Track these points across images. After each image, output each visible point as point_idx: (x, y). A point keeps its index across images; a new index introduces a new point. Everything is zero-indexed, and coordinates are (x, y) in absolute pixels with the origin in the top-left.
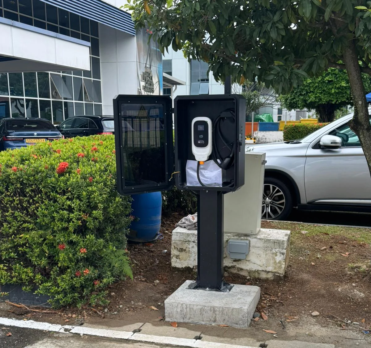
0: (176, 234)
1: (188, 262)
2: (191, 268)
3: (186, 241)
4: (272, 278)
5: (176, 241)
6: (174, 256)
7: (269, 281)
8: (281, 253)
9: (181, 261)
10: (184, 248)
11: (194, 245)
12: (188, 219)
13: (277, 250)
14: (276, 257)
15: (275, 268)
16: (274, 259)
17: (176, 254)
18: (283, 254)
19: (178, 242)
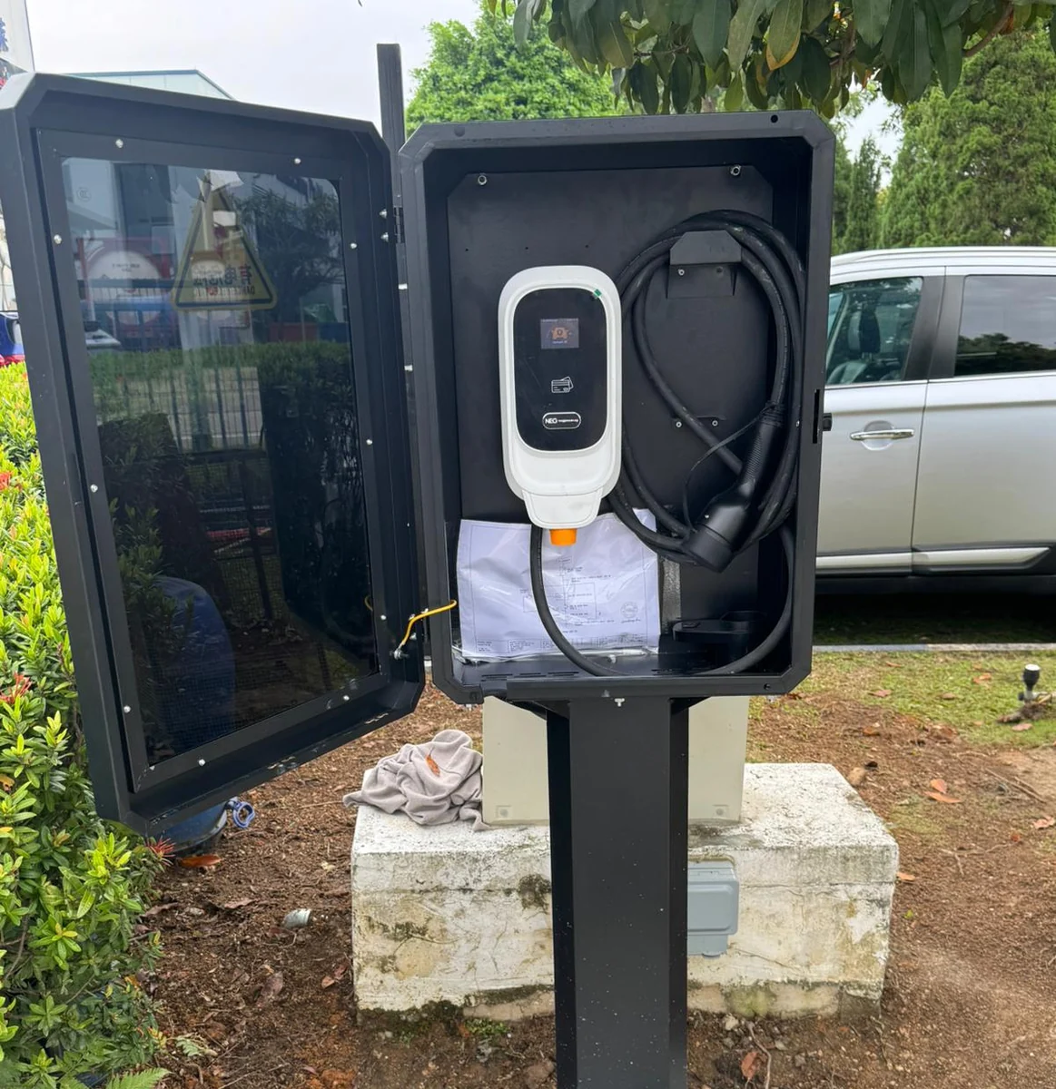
0: (373, 862)
1: (438, 983)
2: (454, 1008)
3: (427, 891)
4: (831, 1010)
5: (377, 897)
6: (367, 962)
7: (822, 1027)
8: (872, 901)
9: (406, 982)
10: (420, 923)
11: (467, 904)
12: (412, 773)
13: (859, 888)
14: (851, 922)
15: (846, 966)
16: (840, 926)
17: (380, 952)
18: (881, 904)
19: (386, 897)
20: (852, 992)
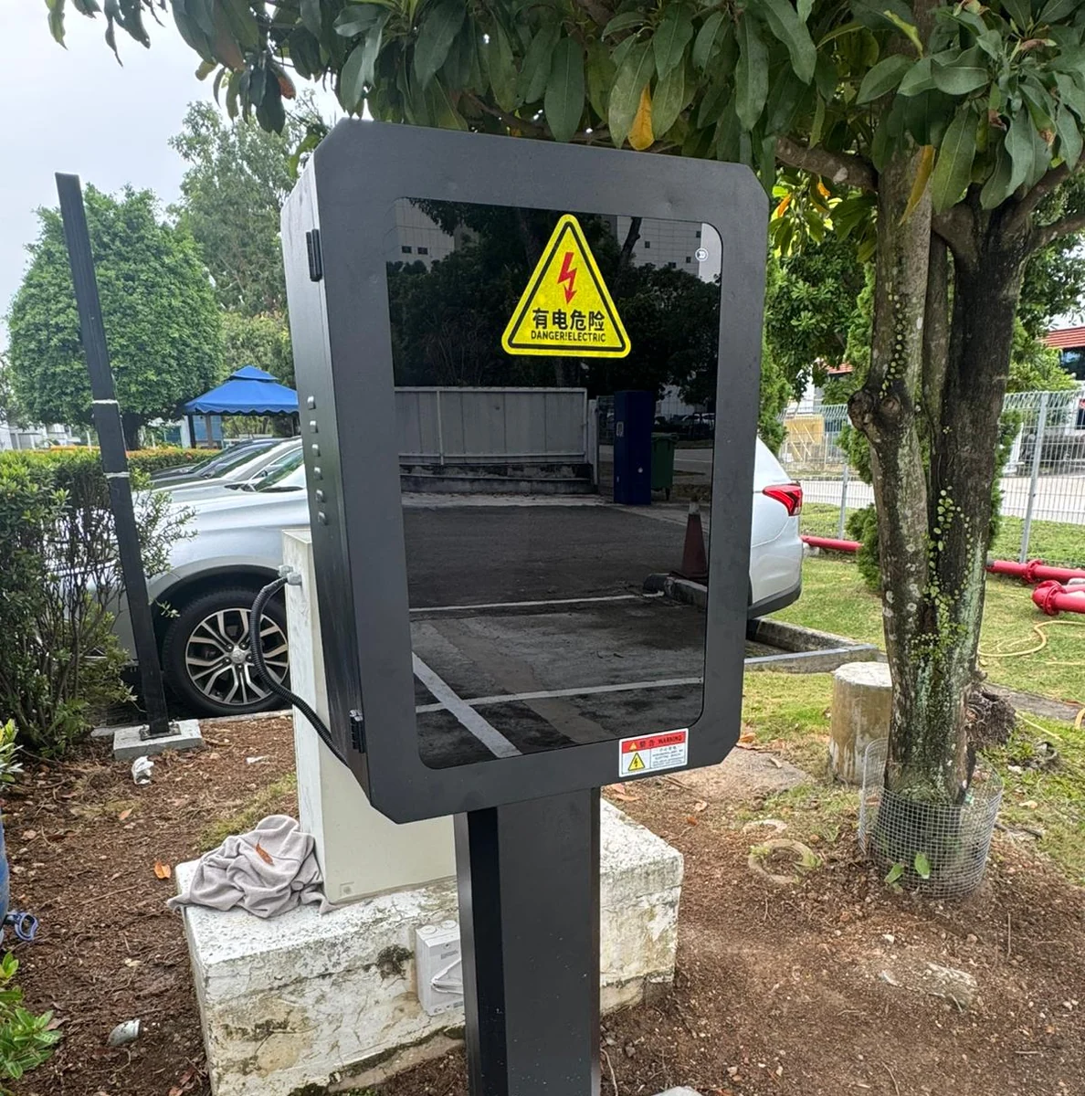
0: (226, 970)
1: (303, 1069)
2: (321, 1088)
3: (286, 985)
4: (638, 999)
5: (234, 1003)
6: (226, 1070)
7: (634, 1015)
8: (665, 904)
9: (269, 1078)
10: (280, 1018)
11: (326, 988)
13: (657, 896)
14: (652, 925)
15: (648, 962)
16: (643, 929)
17: (239, 1057)
18: (672, 904)
19: (243, 1001)
20: (654, 981)
